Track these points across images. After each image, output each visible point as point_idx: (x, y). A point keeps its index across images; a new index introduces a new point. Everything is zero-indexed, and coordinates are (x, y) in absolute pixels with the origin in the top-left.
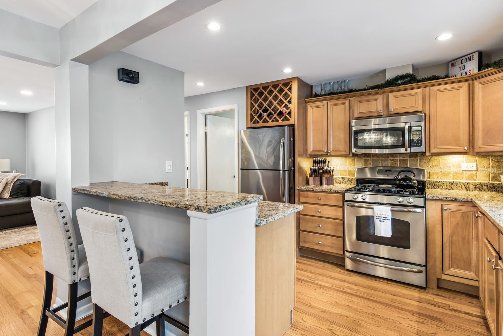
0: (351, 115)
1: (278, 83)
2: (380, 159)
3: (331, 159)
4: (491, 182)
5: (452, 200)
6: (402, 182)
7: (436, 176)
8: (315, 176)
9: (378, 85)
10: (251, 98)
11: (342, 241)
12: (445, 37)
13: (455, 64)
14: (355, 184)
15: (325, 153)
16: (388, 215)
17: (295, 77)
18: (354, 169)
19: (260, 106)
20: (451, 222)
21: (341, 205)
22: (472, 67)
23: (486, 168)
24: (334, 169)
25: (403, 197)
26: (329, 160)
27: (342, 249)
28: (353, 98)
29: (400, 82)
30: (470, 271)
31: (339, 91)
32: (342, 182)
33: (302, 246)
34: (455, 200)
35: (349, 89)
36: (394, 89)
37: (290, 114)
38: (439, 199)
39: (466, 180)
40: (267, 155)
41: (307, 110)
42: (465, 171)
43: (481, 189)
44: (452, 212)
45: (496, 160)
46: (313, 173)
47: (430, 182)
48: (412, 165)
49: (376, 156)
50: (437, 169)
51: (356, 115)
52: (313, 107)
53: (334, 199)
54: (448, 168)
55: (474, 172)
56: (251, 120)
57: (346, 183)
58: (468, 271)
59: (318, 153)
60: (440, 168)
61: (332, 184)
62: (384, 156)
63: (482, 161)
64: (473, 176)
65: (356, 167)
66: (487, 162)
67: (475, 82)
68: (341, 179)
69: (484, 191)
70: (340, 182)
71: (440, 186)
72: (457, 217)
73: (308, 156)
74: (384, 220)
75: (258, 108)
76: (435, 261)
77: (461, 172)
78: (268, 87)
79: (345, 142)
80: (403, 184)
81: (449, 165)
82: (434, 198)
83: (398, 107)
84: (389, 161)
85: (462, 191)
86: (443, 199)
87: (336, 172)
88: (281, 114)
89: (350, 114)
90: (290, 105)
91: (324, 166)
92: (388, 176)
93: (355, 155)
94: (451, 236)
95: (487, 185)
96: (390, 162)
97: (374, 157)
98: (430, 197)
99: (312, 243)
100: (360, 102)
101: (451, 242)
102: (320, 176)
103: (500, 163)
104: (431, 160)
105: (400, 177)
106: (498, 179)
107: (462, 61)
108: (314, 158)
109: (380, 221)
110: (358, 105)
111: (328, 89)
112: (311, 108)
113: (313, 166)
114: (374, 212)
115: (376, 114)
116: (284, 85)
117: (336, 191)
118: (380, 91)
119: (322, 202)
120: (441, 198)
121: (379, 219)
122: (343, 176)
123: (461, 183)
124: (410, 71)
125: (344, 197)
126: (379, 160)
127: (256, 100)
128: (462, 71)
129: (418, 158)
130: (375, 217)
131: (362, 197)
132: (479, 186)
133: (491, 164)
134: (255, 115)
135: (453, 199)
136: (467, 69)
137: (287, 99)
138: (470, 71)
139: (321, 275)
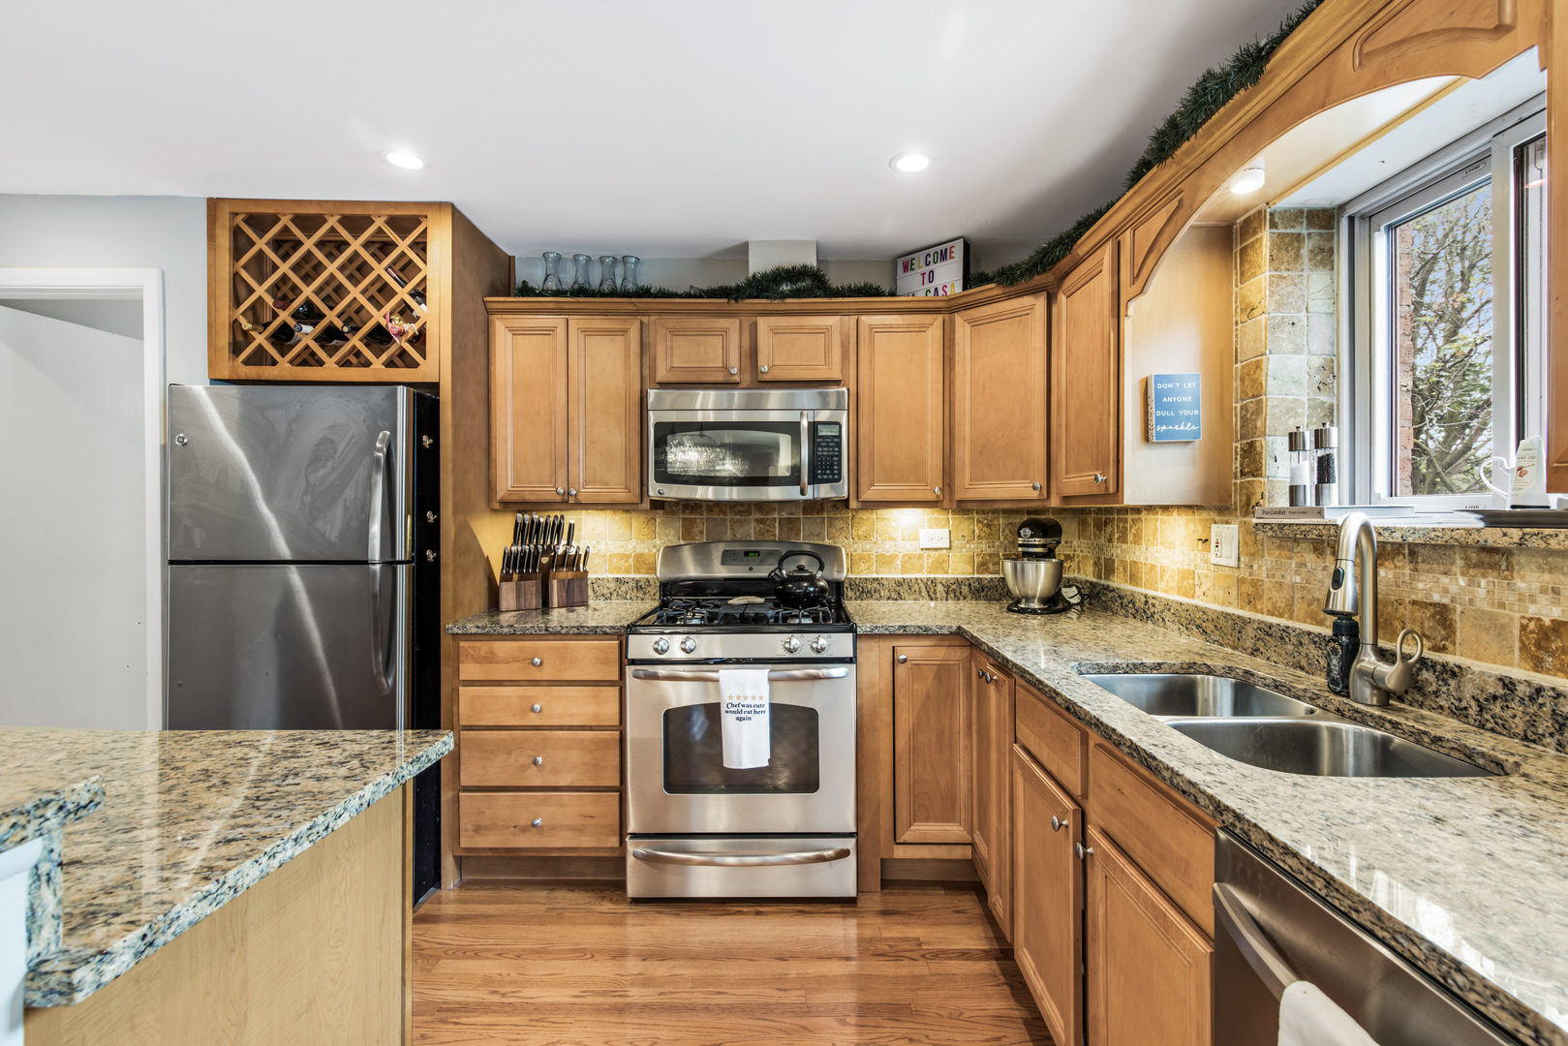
0: (646, 372)
1: (366, 213)
2: (729, 517)
3: (580, 519)
4: (976, 576)
5: (918, 635)
6: (792, 588)
7: (867, 565)
8: (521, 579)
9: (726, 288)
10: (237, 252)
11: (617, 802)
12: (914, 163)
13: (912, 264)
14: (657, 597)
15: (559, 498)
16: (761, 698)
17: (441, 203)
18: (654, 550)
19: (283, 293)
20: (913, 694)
21: (615, 677)
22: (949, 276)
23: (968, 542)
24: (591, 551)
25: (799, 635)
26: (572, 522)
27: (617, 829)
28: (653, 318)
29: (785, 287)
30: (954, 821)
31: (606, 287)
32: (615, 593)
33: (467, 850)
34: (923, 634)
35: (640, 285)
36: (771, 307)
37: (419, 340)
38: (887, 632)
39: (929, 573)
40: (308, 498)
41: (491, 338)
42: (926, 549)
43: (958, 594)
44: (917, 667)
45: (986, 522)
46: (514, 568)
47: (853, 583)
48: (811, 535)
49: (716, 510)
50: (868, 547)
51: (662, 374)
52: (516, 332)
53: (590, 659)
54: (891, 542)
55: (944, 551)
56: (236, 349)
57: (628, 597)
58: (948, 822)
59: (533, 498)
60: (875, 543)
61: (584, 603)
62: (738, 508)
63: (961, 522)
64: (943, 561)
65: (658, 542)
66: (969, 526)
67: (956, 315)
68: (612, 585)
69: (965, 598)
70: (609, 595)
71: (875, 592)
72: (926, 679)
73: (496, 506)
74: (749, 715)
75: (269, 300)
76: (877, 812)
77: (919, 552)
78: (320, 220)
79: (628, 460)
80: (794, 594)
81: (893, 535)
82: (876, 632)
83: (781, 363)
84: (753, 524)
85: (922, 602)
86: (898, 632)
87: (597, 562)
88: (379, 337)
89: (644, 368)
90: (419, 310)
91: (556, 543)
92: (751, 569)
93: (658, 505)
94: (914, 734)
95: (970, 585)
96: (755, 528)
97: (712, 511)
98: (868, 629)
99: (507, 827)
100: (675, 332)
101: (914, 750)
102: (540, 575)
103: (993, 528)
104: (856, 520)
105: (784, 572)
106: (988, 567)
107: (929, 259)
108: (520, 515)
109: (737, 719)
110: (669, 343)
111: (569, 277)
112: (509, 335)
113: (515, 543)
114: (718, 691)
115: (720, 377)
116: (392, 222)
117: (598, 630)
118: (734, 306)
119: (546, 674)
120: (892, 629)
121: (734, 712)
122: (618, 573)
123: (919, 581)
124: (811, 261)
125: (623, 648)
126: (724, 520)
127: (260, 267)
128: (928, 286)
129: (825, 515)
130: (723, 708)
131: (683, 643)
132: (954, 587)
133: (977, 532)
134: (253, 329)
135: (921, 632)
136: (938, 282)
137: (406, 283)
138: (946, 286)
139: (542, 953)
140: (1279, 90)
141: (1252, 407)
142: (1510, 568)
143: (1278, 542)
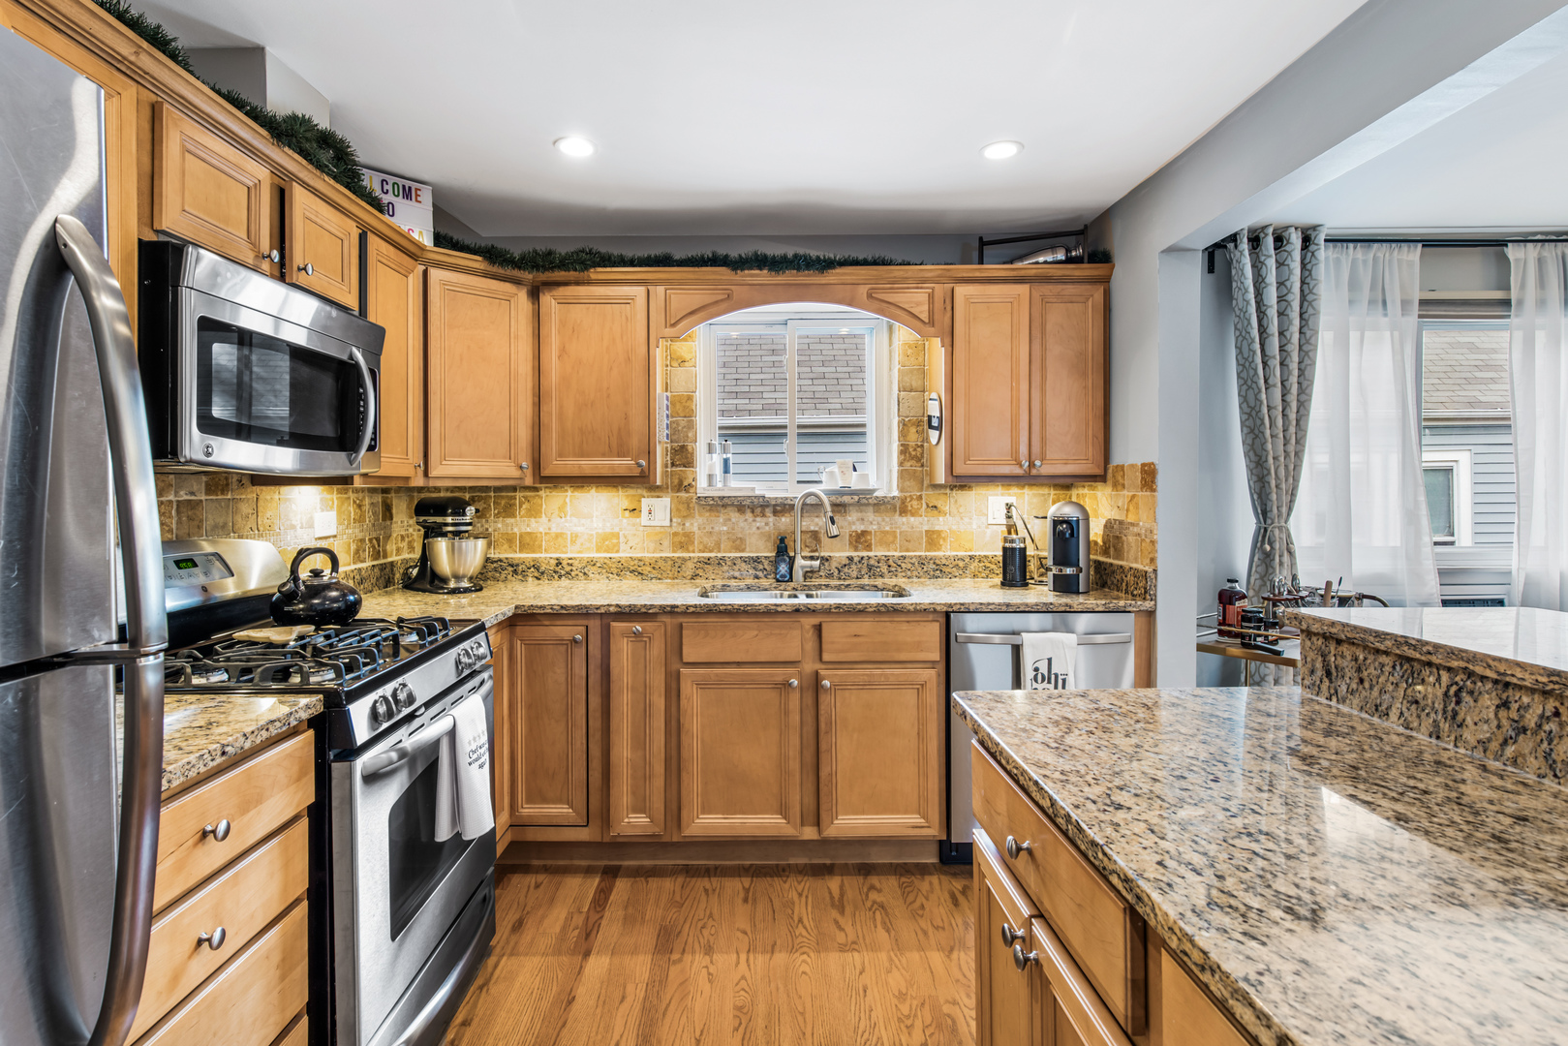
36: (305, 175)
42: (319, 539)
45: (358, 502)
48: (215, 526)
51: (172, 215)
55: (332, 539)
60: (278, 534)
63: (343, 503)
66: (348, 508)
67: (431, 271)
100: (190, 145)
104: (261, 502)
107: (386, 187)
110: (181, 161)
115: (248, 258)
119: (219, 855)
121: (476, 760)
129: (230, 495)
130: (465, 761)
136: (402, 221)
138: (412, 231)
140: (824, 282)
141: (683, 422)
142: (845, 512)
143: (708, 508)
